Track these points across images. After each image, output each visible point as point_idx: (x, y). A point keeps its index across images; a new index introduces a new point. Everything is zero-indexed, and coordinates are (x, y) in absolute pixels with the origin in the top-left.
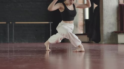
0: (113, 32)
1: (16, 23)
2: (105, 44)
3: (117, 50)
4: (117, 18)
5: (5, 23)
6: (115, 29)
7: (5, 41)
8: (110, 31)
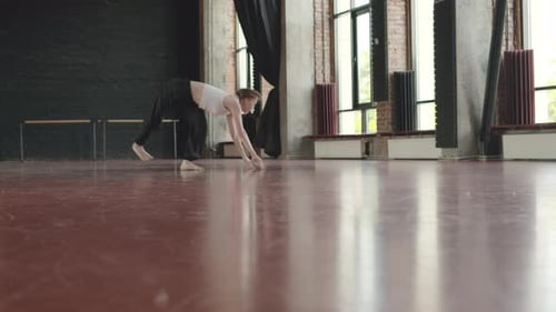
0: (304, 138)
1: (110, 121)
2: (291, 159)
3: (313, 168)
4: (313, 112)
5: (88, 121)
6: (307, 131)
7: (88, 157)
8: (300, 135)
